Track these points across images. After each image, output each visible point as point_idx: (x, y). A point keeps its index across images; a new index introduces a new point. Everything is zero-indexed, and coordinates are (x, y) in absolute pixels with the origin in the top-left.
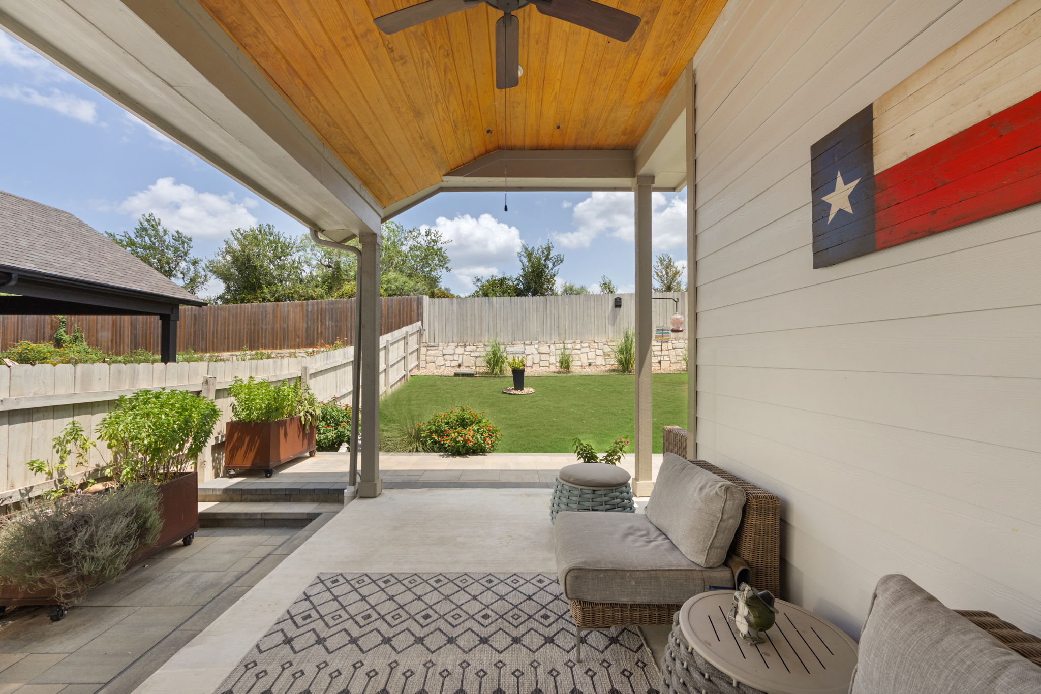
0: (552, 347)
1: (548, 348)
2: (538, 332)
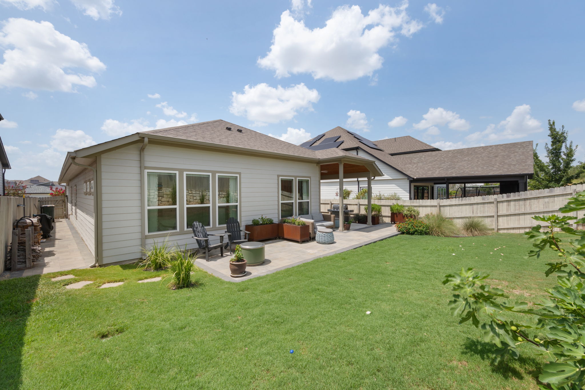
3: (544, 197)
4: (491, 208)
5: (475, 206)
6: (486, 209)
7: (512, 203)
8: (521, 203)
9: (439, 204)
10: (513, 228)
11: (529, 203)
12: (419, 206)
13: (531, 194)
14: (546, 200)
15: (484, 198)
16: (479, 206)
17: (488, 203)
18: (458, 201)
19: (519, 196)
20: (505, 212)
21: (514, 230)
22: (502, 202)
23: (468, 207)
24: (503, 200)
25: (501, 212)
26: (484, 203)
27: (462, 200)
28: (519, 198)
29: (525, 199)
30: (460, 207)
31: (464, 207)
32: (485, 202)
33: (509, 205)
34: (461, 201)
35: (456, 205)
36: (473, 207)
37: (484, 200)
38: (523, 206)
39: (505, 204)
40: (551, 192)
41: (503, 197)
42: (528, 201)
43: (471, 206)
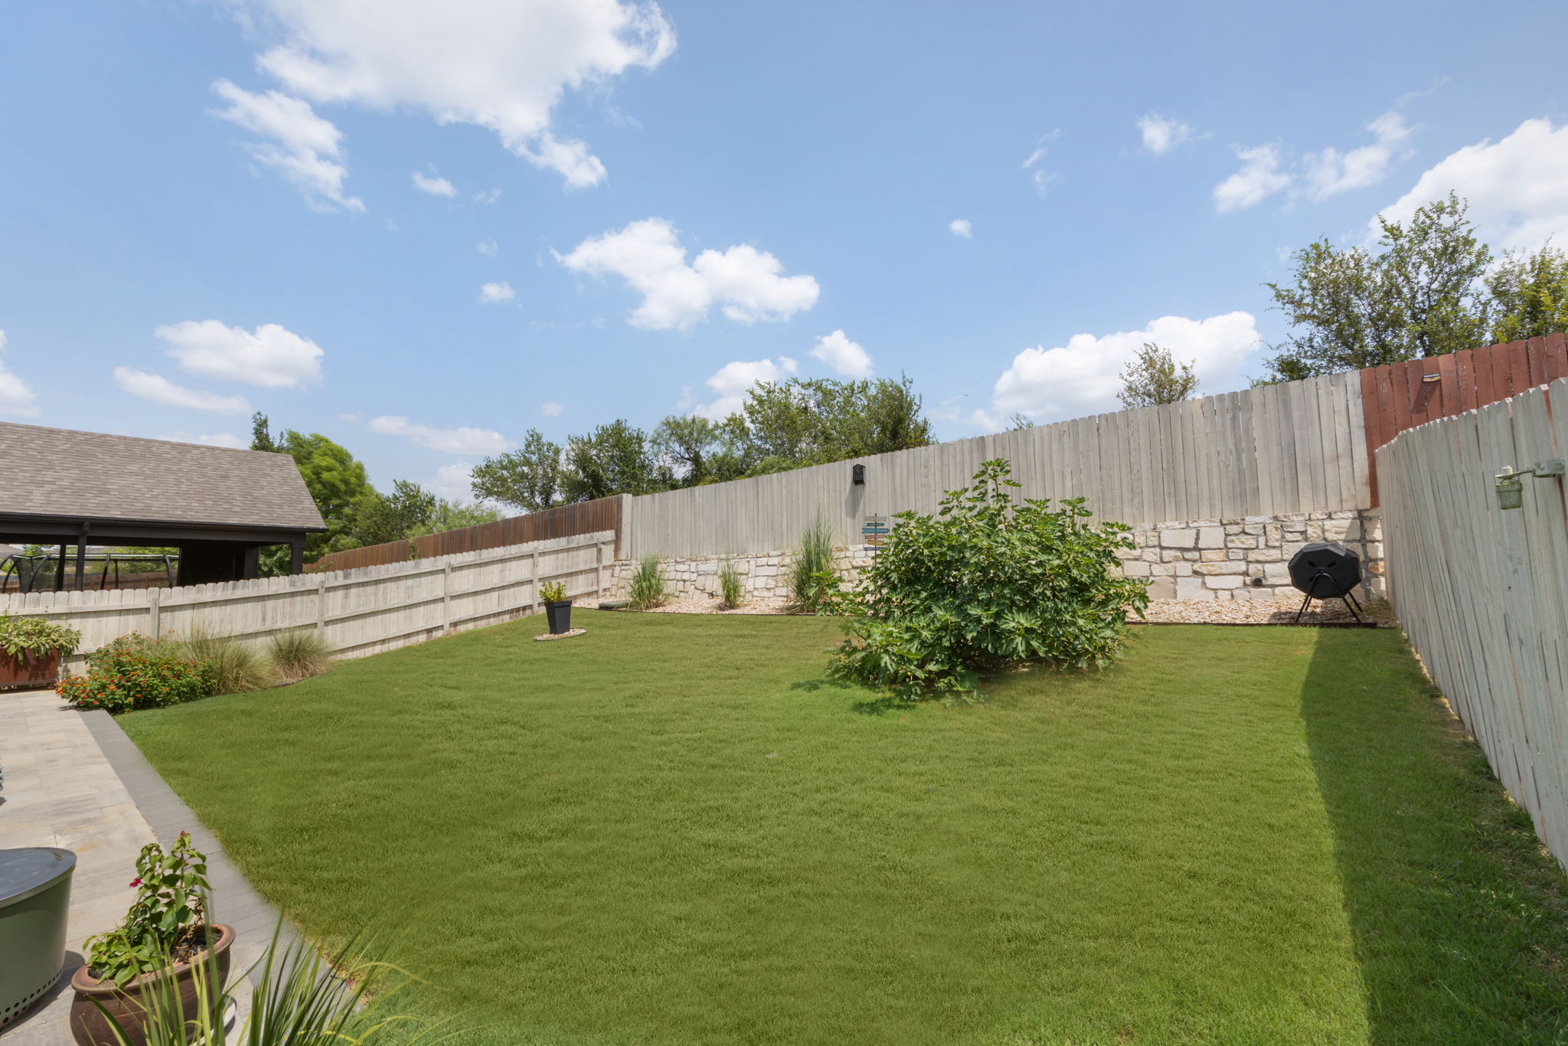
0: (752, 562)
1: (747, 564)
2: (747, 538)
3: (406, 577)
4: (309, 605)
5: (270, 603)
6: (298, 606)
7: (353, 591)
8: (370, 589)
9: (156, 602)
10: (353, 648)
11: (384, 589)
12: (70, 615)
13: (387, 571)
14: (410, 582)
15: (294, 582)
16: (281, 601)
17: (302, 593)
18: (223, 590)
19: (366, 574)
20: (338, 613)
21: (355, 652)
22: (335, 589)
23: (250, 606)
24: (337, 584)
25: (330, 614)
26: (293, 594)
27: (234, 588)
28: (366, 579)
29: (377, 582)
30: (229, 608)
31: (239, 607)
32: (296, 590)
33: (346, 596)
34: (230, 592)
35: (214, 603)
36: (264, 607)
37: (294, 586)
38: (373, 597)
39: (340, 593)
40: (417, 566)
41: (336, 577)
42: (382, 586)
43: (260, 604)
